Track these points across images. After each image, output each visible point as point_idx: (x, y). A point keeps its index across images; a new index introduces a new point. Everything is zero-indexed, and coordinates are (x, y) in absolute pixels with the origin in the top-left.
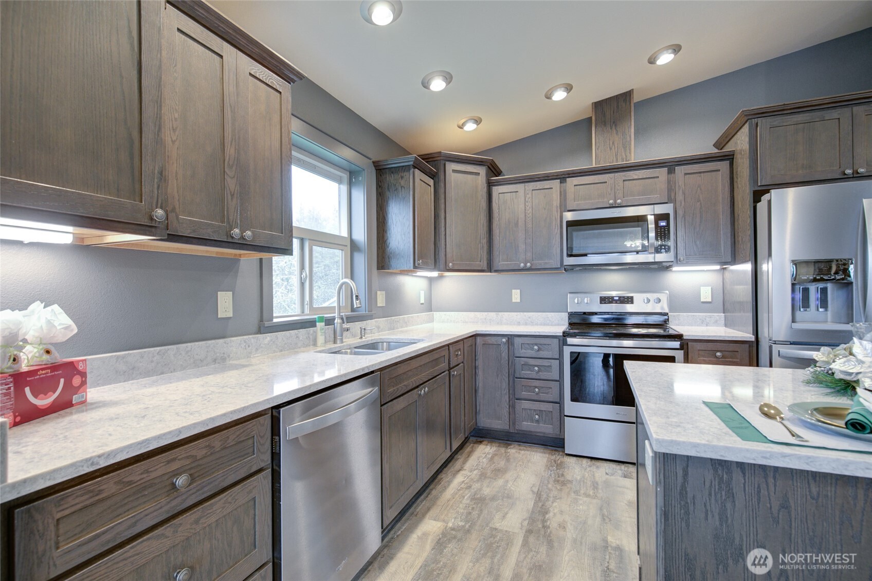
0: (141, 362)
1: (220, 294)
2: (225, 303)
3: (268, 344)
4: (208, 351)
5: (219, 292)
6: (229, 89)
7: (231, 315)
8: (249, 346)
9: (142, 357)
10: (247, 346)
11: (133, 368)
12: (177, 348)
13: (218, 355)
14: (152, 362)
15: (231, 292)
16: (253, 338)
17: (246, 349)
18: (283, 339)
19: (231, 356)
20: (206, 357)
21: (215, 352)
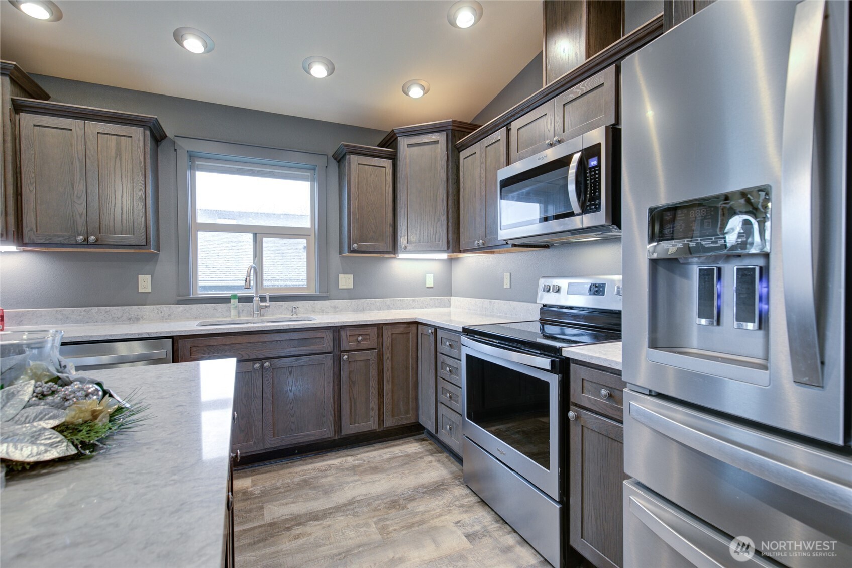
0: (72, 315)
1: (141, 278)
2: (145, 283)
3: (182, 312)
4: (123, 313)
5: (139, 276)
6: (77, 148)
7: (150, 291)
8: (161, 312)
9: (73, 312)
10: (160, 312)
11: (67, 318)
12: (98, 309)
13: (132, 315)
14: (80, 315)
15: (150, 276)
16: (166, 307)
17: (158, 314)
18: (197, 309)
19: (144, 317)
20: (122, 316)
21: (129, 313)
